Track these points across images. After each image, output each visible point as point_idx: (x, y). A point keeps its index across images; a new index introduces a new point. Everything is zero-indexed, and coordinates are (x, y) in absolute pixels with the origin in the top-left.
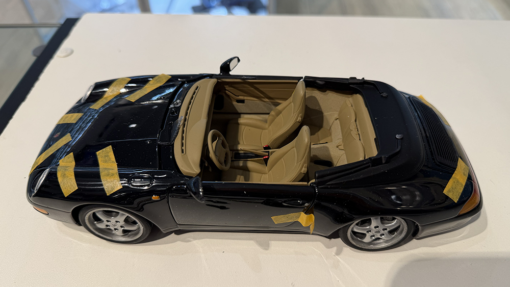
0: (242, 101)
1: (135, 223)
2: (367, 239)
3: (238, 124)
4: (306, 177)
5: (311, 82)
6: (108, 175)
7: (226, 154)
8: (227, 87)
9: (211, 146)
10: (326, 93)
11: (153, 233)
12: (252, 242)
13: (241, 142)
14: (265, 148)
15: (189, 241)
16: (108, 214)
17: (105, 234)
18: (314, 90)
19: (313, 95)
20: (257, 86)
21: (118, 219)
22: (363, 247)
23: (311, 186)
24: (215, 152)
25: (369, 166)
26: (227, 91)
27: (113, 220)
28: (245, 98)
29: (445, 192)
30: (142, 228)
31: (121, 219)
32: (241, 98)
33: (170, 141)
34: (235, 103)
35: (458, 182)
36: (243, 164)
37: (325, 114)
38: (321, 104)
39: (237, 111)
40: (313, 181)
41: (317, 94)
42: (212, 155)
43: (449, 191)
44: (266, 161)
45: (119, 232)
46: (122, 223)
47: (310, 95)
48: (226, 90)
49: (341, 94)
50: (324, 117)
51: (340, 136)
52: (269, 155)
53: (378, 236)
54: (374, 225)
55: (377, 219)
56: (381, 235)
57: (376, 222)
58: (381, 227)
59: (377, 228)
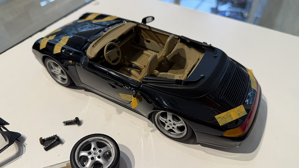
0: (149, 42)
2: (166, 128)
5: (183, 40)
6: (59, 45)
8: (142, 31)
10: (191, 49)
12: (115, 108)
13: (138, 61)
15: (88, 96)
17: (55, 77)
18: (184, 45)
19: (184, 48)
20: (157, 35)
22: (164, 132)
25: (174, 83)
26: (142, 34)
27: (57, 69)
28: (151, 40)
29: (217, 117)
30: (67, 78)
32: (149, 39)
34: (145, 42)
35: (230, 116)
36: (130, 70)
37: (187, 61)
38: (186, 55)
39: (145, 46)
41: (186, 48)
47: (182, 48)
48: (141, 32)
49: (198, 52)
50: (186, 63)
53: (171, 128)
54: (168, 119)
55: (170, 115)
56: (173, 128)
57: (170, 117)
58: (172, 122)
59: (170, 122)
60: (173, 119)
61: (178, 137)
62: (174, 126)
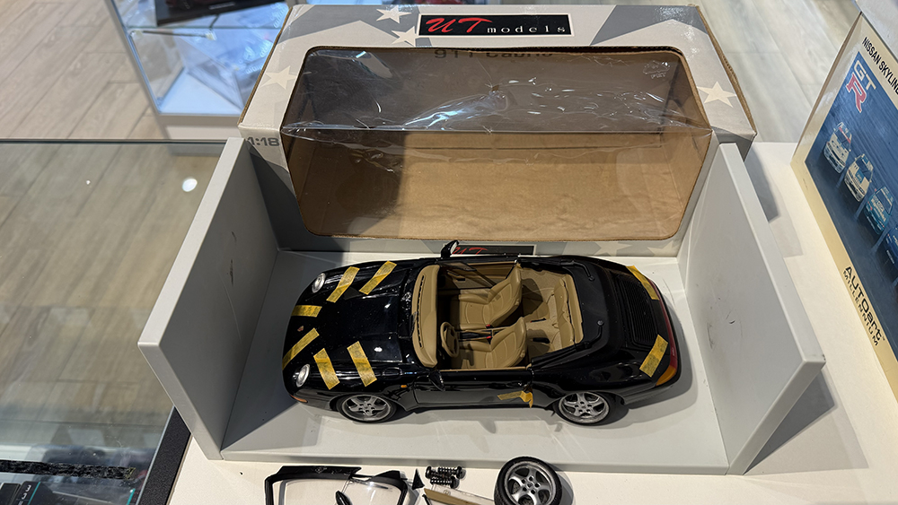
1: (383, 403)
2: (577, 414)
3: (459, 301)
4: (523, 362)
6: (363, 370)
7: (455, 341)
9: (443, 335)
10: (542, 272)
11: (398, 413)
14: (488, 327)
16: (362, 399)
17: (357, 417)
19: (530, 277)
21: (369, 402)
23: (528, 370)
24: (446, 342)
27: (366, 403)
29: (641, 368)
30: (389, 407)
31: (372, 402)
32: (461, 277)
33: (408, 335)
34: (456, 283)
35: (654, 358)
39: (458, 289)
40: (530, 365)
41: (532, 274)
42: (444, 345)
43: (645, 367)
44: (489, 341)
45: (370, 414)
46: (373, 405)
47: (526, 275)
51: (556, 314)
52: (491, 335)
53: (584, 411)
54: (579, 401)
55: (581, 395)
56: (588, 410)
57: (581, 399)
58: (586, 403)
59: (582, 404)
60: (587, 400)
61: (596, 420)
62: (589, 408)
